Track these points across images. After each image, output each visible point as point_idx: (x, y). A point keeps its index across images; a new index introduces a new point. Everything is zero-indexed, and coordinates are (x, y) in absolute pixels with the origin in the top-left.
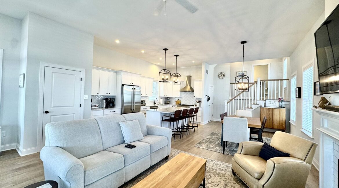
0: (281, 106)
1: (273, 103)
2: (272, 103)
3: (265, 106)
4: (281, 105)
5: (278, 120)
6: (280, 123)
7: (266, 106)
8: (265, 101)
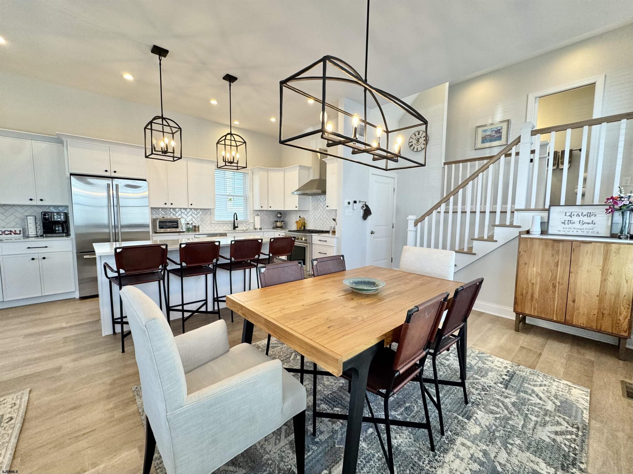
0: (617, 230)
1: (581, 218)
2: (575, 219)
3: (543, 232)
4: (620, 226)
5: (595, 290)
6: (606, 304)
7: (550, 232)
8: (545, 214)
